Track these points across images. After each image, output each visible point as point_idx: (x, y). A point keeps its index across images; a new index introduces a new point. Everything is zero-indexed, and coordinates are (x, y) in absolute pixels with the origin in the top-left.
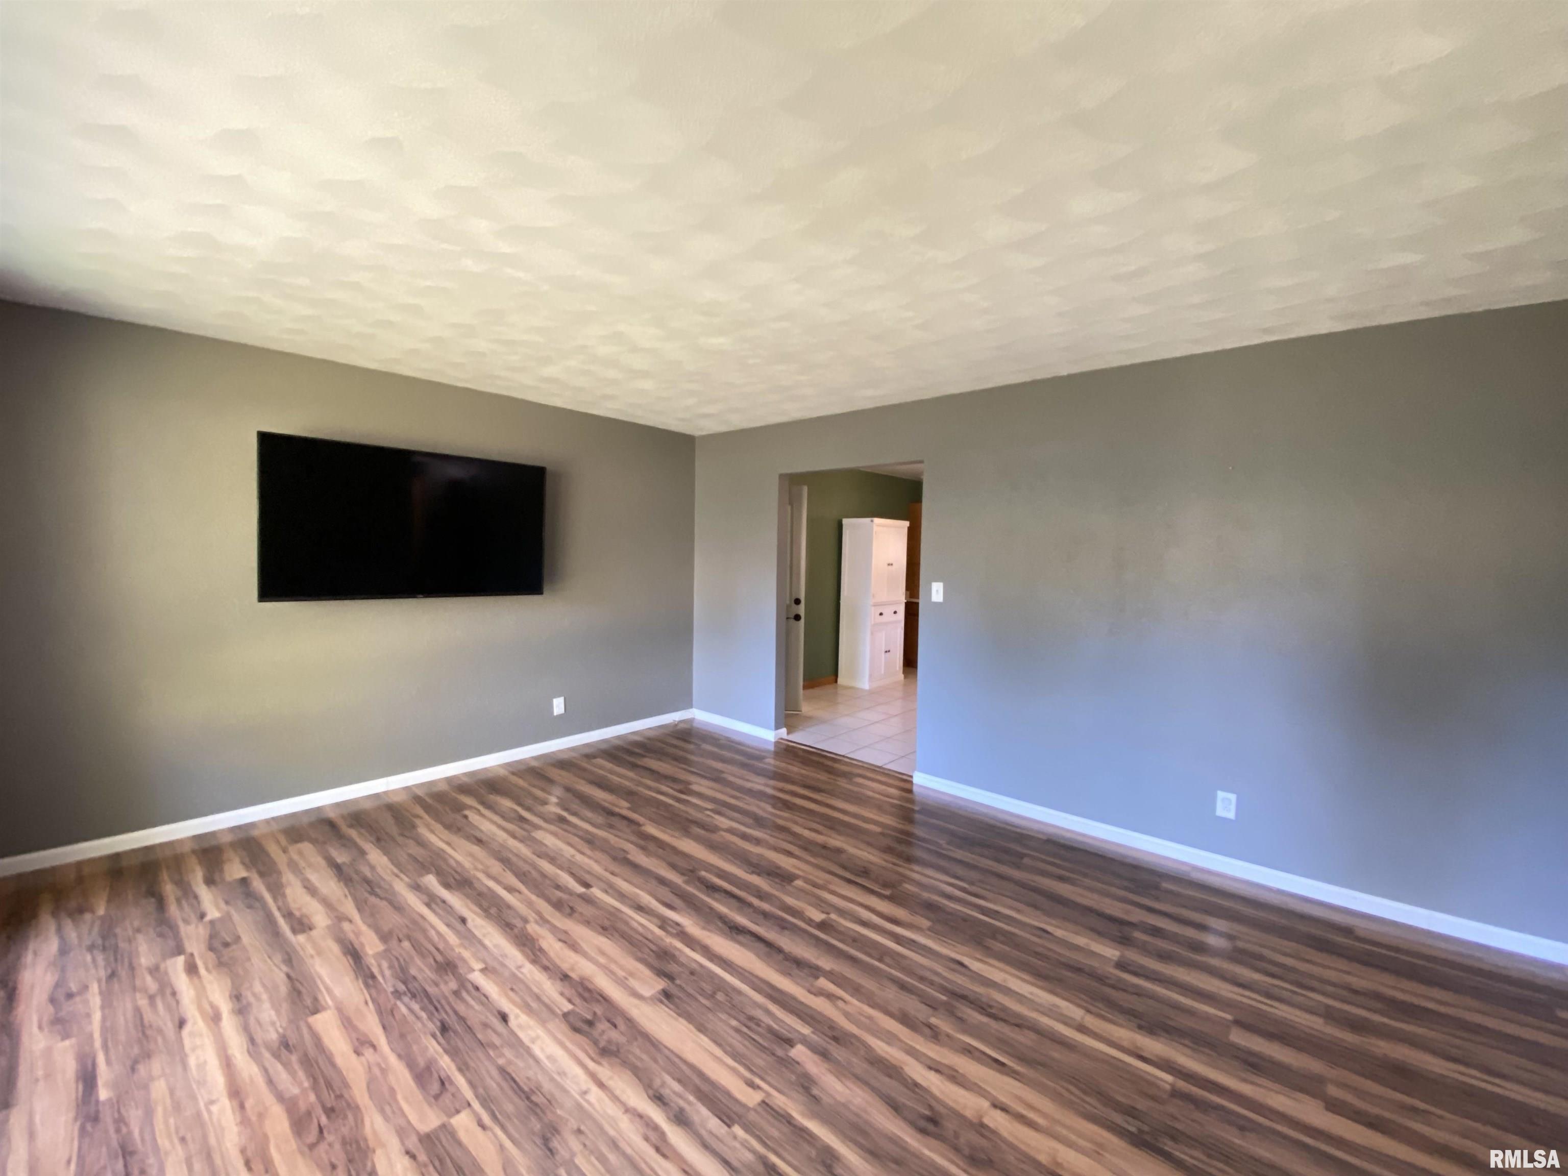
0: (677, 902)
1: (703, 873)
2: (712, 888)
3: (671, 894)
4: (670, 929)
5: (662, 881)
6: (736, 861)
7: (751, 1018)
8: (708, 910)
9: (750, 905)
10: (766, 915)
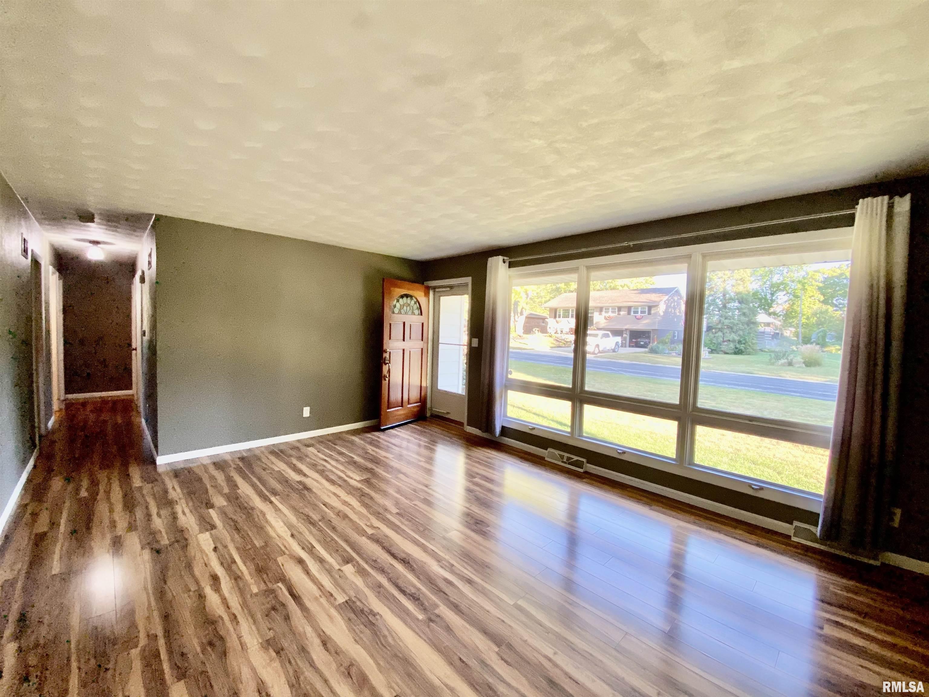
0: (442, 585)
1: (421, 617)
2: (415, 598)
3: (449, 594)
4: (447, 564)
5: (456, 608)
6: (386, 633)
7: (410, 521)
8: (421, 577)
9: (390, 580)
10: (382, 571)
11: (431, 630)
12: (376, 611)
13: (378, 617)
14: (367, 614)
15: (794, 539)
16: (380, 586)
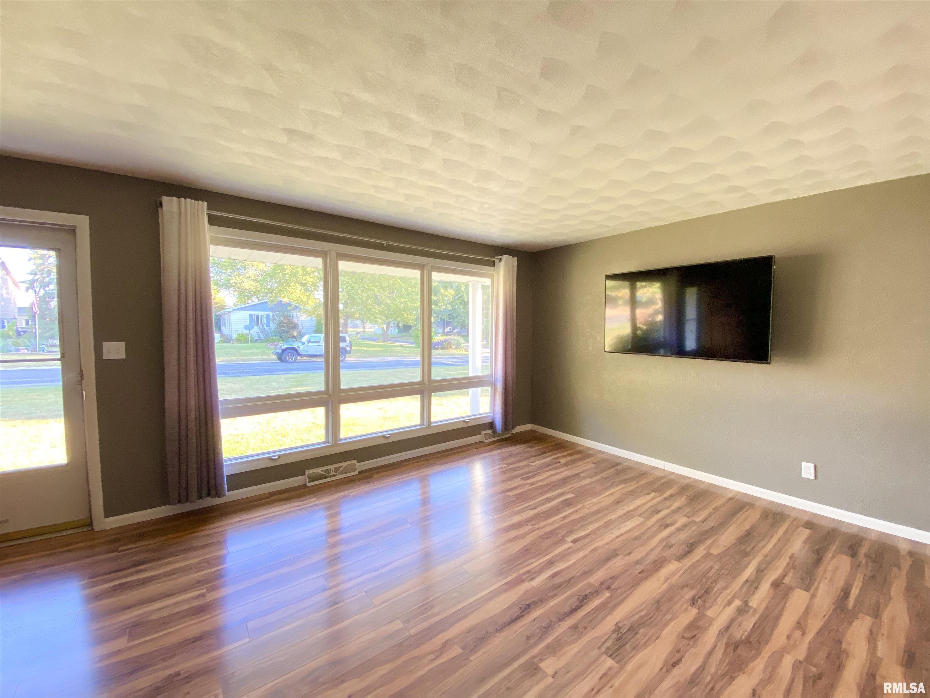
1: (607, 595)
2: (584, 599)
5: (588, 572)
9: (562, 620)
10: (546, 629)
11: (620, 588)
12: (614, 627)
13: (620, 625)
14: (620, 635)
15: (486, 441)
16: (575, 627)
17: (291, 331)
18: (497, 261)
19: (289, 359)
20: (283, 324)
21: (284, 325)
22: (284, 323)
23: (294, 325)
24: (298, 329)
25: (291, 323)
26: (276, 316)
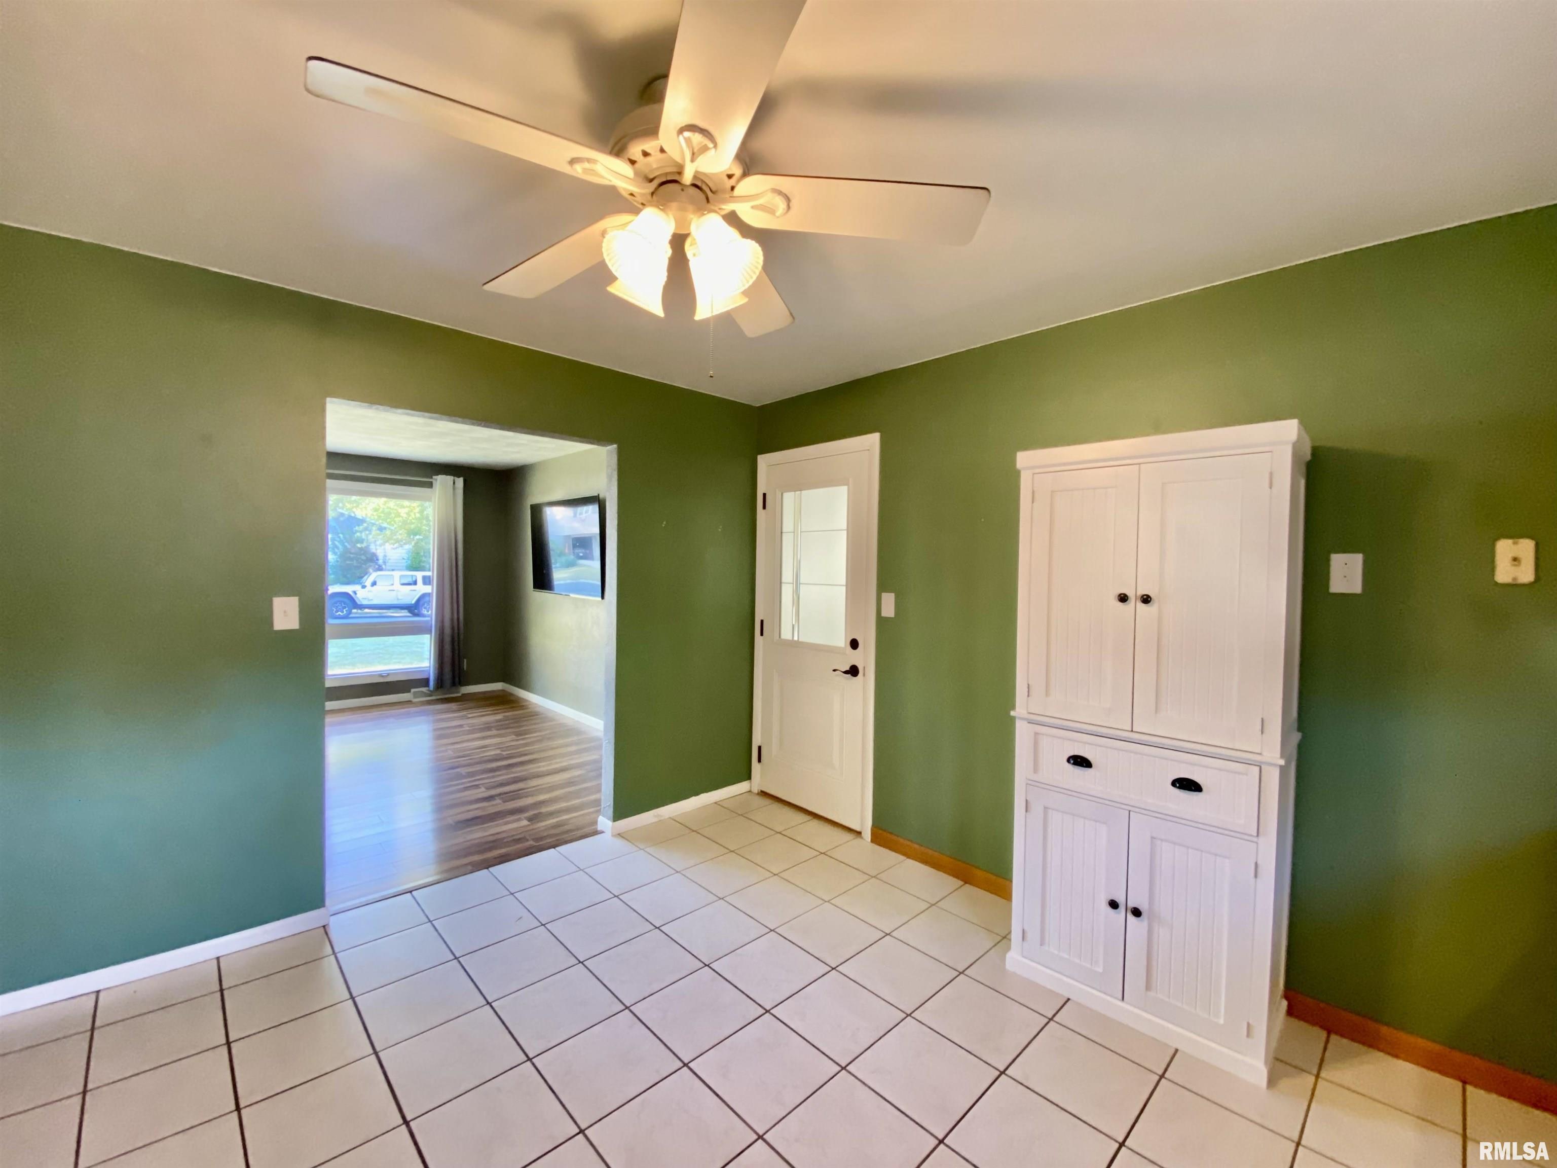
15: (415, 700)
17: (364, 566)
18: (434, 482)
19: (337, 611)
20: (349, 555)
21: (352, 556)
22: (351, 553)
23: (368, 556)
24: (377, 564)
25: (363, 554)
26: (339, 542)
